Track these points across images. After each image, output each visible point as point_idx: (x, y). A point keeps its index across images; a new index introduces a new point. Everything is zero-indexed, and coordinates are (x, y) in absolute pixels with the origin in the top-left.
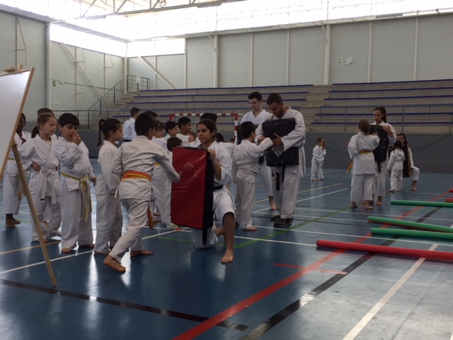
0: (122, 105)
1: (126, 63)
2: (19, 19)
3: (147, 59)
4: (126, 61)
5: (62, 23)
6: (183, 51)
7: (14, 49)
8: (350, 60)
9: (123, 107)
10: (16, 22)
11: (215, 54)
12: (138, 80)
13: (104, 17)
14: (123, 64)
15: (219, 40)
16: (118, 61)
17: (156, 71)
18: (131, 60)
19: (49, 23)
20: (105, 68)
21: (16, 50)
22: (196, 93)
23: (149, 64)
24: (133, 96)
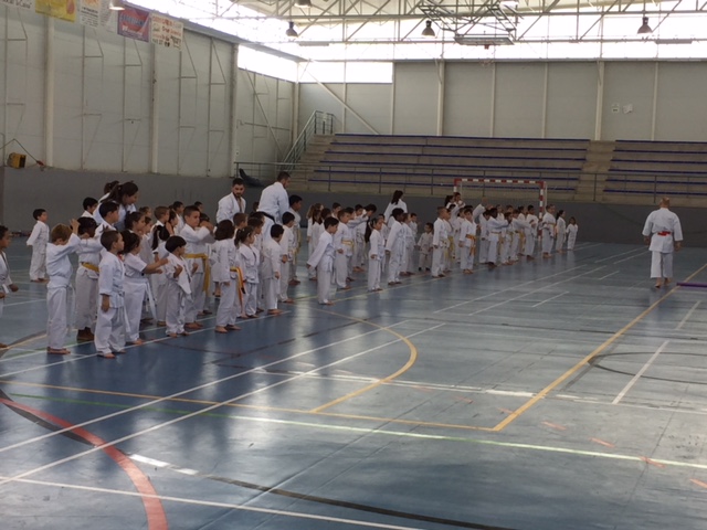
2: (215, 43)
3: (331, 87)
4: (297, 87)
5: (259, 47)
6: (390, 80)
7: (207, 82)
8: (629, 108)
10: (211, 47)
11: (440, 86)
12: (325, 117)
14: (293, 91)
15: (445, 69)
17: (346, 104)
18: (304, 86)
19: (238, 44)
20: (277, 100)
21: (210, 85)
23: (334, 94)
24: (328, 142)
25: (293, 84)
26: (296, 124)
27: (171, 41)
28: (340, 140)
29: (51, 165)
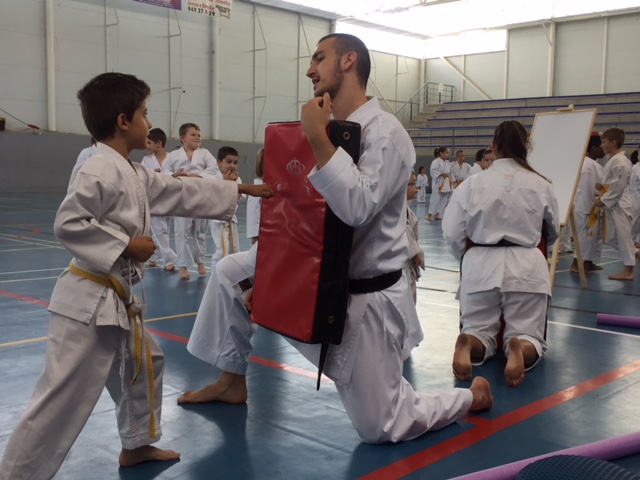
0: (421, 123)
1: (423, 66)
2: (303, 18)
3: (452, 60)
4: (423, 63)
5: (351, 20)
6: (503, 47)
7: (296, 56)
9: (424, 125)
10: (299, 22)
11: (550, 50)
12: (441, 88)
13: (407, 9)
14: (420, 68)
15: (556, 29)
16: (412, 64)
17: (464, 75)
18: (429, 62)
19: (335, 20)
20: (397, 74)
21: (298, 58)
22: (523, 104)
23: (455, 67)
24: (435, 109)
25: (420, 61)
26: (422, 97)
27: (216, 10)
28: (448, 108)
29: (54, 130)
